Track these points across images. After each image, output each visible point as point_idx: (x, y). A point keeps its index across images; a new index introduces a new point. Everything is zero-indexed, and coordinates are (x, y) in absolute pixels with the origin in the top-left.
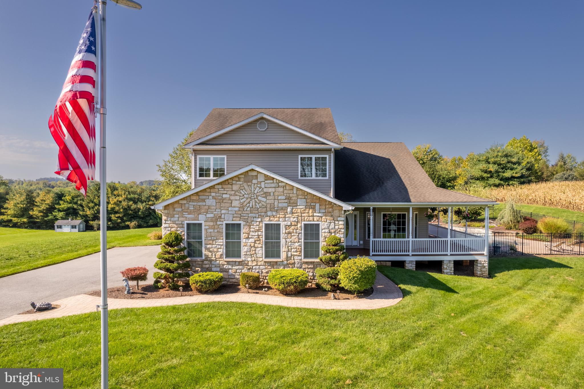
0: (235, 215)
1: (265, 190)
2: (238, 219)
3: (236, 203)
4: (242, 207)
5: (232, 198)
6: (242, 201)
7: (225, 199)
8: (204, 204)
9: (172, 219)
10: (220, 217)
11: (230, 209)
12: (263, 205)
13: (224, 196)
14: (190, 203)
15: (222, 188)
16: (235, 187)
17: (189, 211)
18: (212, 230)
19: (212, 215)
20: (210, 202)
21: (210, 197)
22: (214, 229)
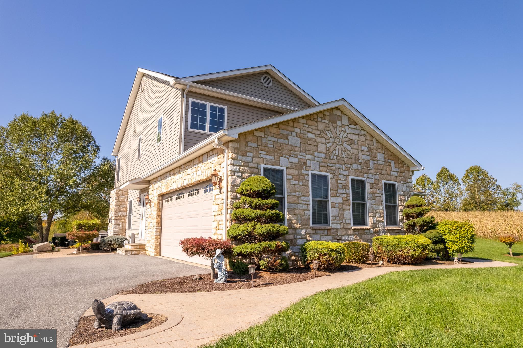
0: (322, 164)
1: (350, 136)
2: (325, 169)
3: (321, 148)
4: (328, 153)
5: (318, 139)
6: (328, 145)
7: (310, 139)
8: (286, 142)
9: (244, 159)
10: (306, 163)
11: (316, 154)
12: (348, 155)
13: (310, 135)
14: (269, 138)
15: (307, 124)
16: (321, 126)
17: (267, 149)
18: (296, 182)
19: (296, 160)
20: (294, 140)
21: (294, 134)
22: (298, 180)
